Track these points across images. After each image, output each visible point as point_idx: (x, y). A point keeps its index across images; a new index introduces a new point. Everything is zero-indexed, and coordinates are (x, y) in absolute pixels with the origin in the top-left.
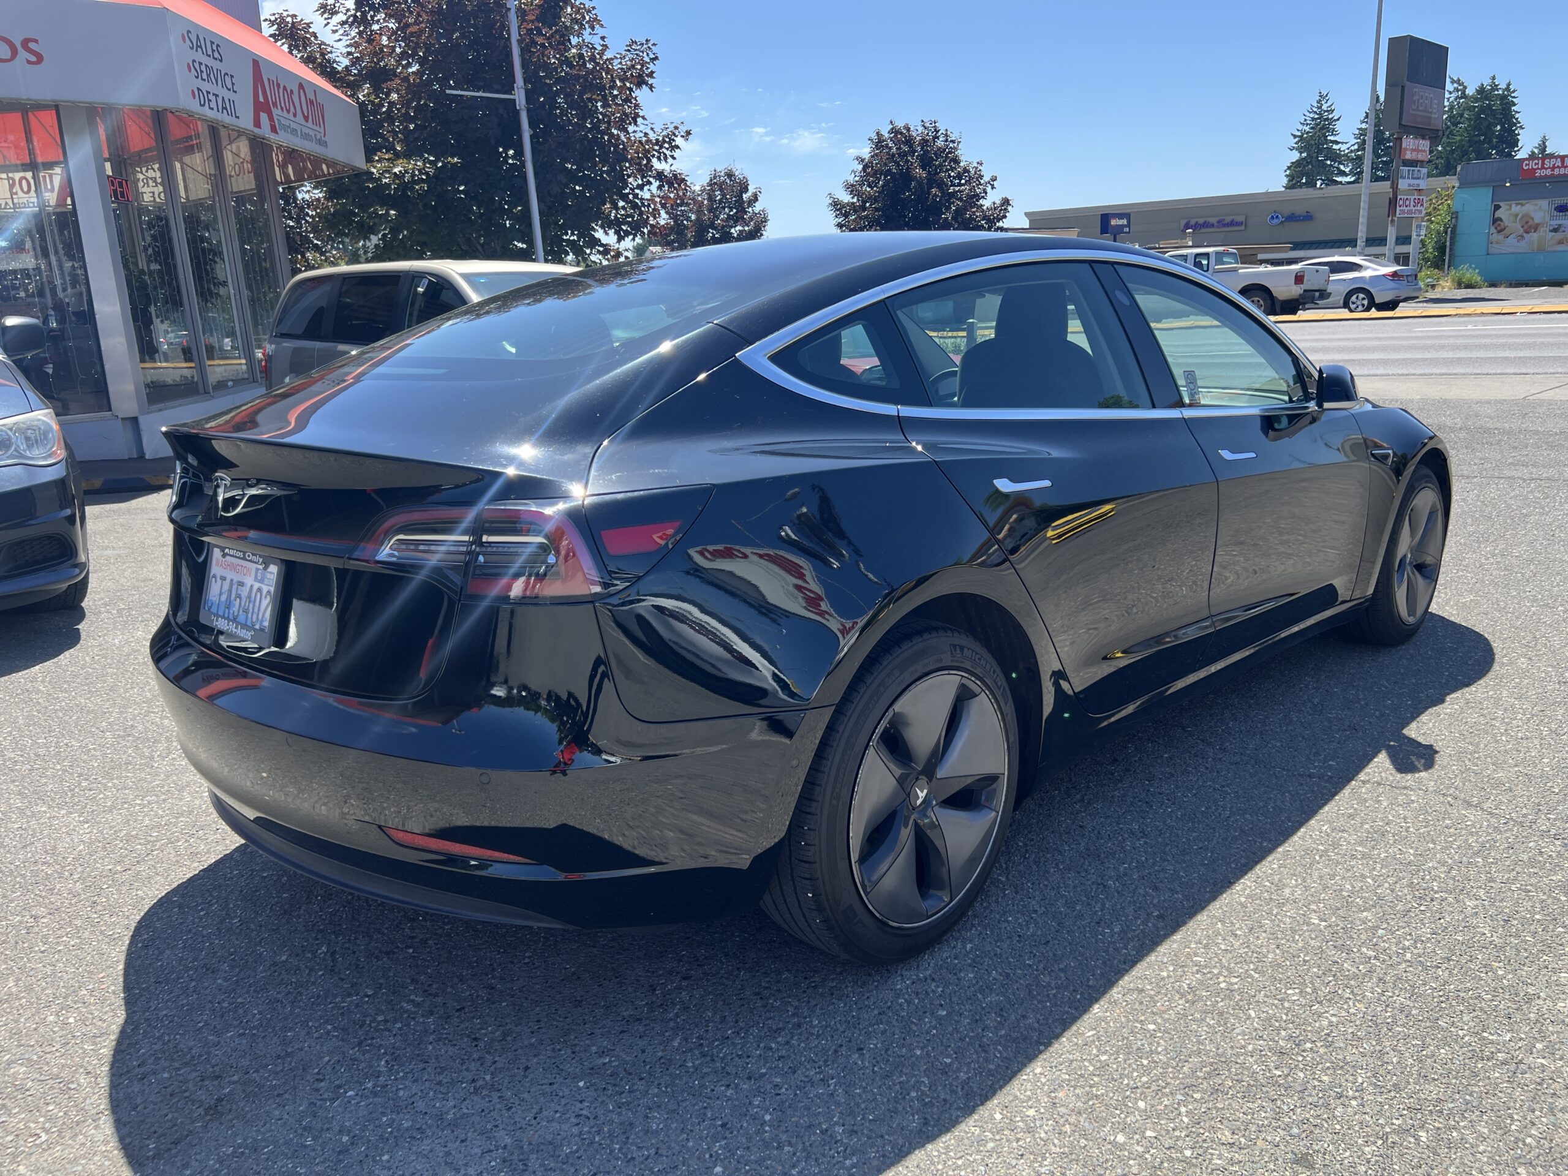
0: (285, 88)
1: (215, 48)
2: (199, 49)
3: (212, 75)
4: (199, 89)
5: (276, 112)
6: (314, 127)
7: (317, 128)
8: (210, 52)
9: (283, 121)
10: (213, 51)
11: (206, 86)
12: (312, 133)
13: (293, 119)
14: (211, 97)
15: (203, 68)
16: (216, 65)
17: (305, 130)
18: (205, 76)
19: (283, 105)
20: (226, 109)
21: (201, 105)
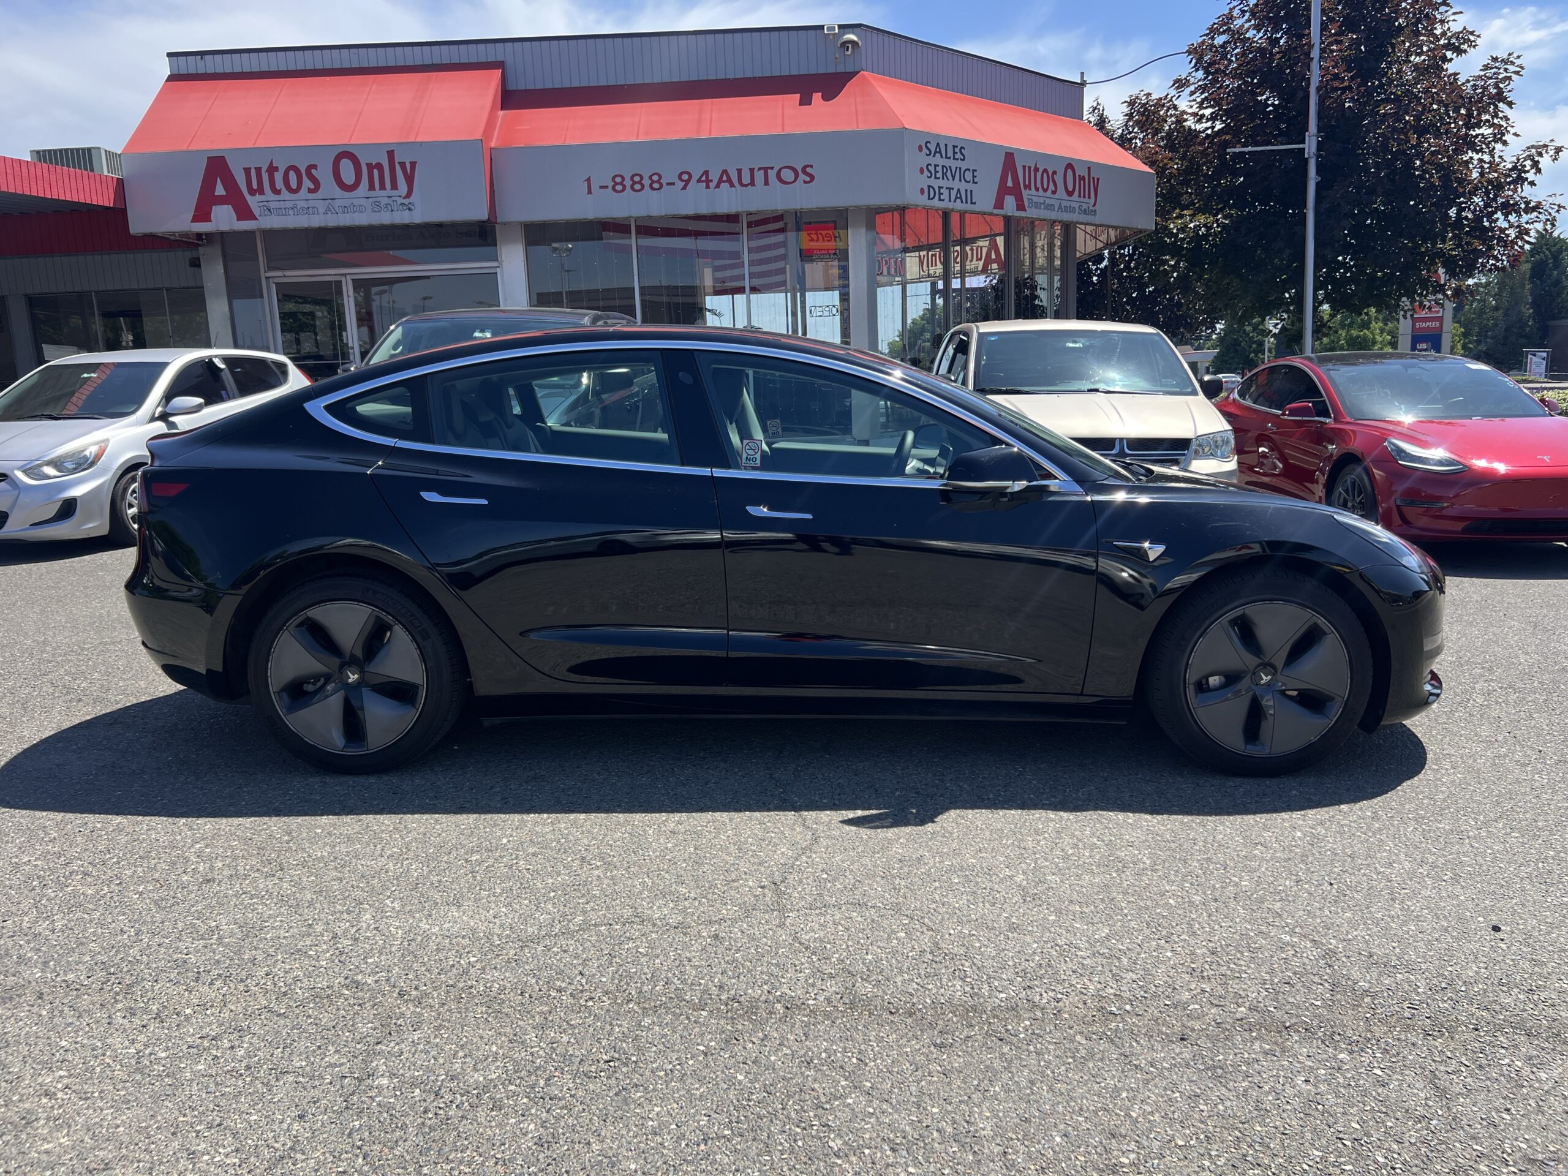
0: (1045, 171)
1: (957, 150)
2: (938, 155)
3: (949, 174)
4: (929, 187)
5: (1025, 193)
6: (1082, 199)
7: (1086, 200)
8: (950, 154)
9: (1035, 199)
10: (955, 153)
11: (936, 184)
12: (1074, 205)
13: (1053, 196)
14: (942, 191)
15: (939, 169)
16: (953, 164)
17: (1064, 203)
18: (939, 175)
19: (1039, 185)
20: (961, 198)
21: (929, 199)
